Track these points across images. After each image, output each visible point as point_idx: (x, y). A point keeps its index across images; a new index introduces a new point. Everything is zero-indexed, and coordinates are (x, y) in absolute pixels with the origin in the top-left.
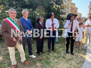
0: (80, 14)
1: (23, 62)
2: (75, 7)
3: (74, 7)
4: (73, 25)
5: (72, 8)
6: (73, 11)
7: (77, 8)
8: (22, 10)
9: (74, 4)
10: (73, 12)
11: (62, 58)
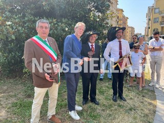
0: (133, 28)
1: (50, 117)
2: (124, 17)
3: (121, 17)
4: (122, 47)
5: (118, 17)
6: (119, 23)
7: (128, 18)
8: (35, 22)
9: (122, 11)
10: (121, 25)
11: (116, 107)
